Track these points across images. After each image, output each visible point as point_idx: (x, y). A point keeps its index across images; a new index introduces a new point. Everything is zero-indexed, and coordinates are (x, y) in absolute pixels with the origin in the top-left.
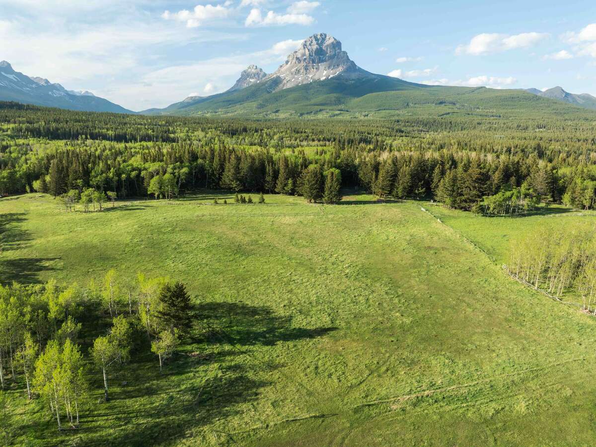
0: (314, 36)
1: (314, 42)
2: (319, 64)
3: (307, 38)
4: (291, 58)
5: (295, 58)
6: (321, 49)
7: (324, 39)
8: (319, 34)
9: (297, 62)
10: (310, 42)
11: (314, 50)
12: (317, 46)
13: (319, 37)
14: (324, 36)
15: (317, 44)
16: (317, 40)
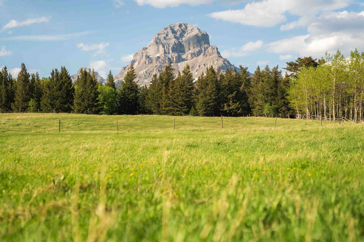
0: (171, 28)
1: (171, 35)
2: (179, 64)
3: (161, 30)
4: (138, 57)
5: (144, 57)
6: (180, 43)
7: (183, 32)
8: (178, 24)
9: (147, 62)
10: (165, 35)
11: (171, 46)
12: (174, 39)
13: (177, 28)
14: (183, 27)
15: (175, 37)
16: (174, 32)
